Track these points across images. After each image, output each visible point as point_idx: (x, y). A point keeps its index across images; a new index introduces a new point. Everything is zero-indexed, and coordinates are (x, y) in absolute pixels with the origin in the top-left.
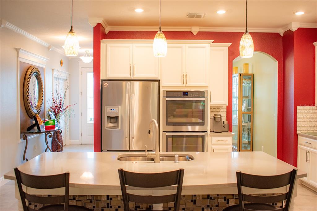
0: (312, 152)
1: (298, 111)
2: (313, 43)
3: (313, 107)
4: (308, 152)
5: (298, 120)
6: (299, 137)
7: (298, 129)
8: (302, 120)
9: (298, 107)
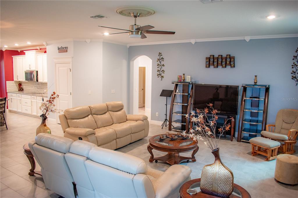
0: (13, 98)
1: (7, 83)
2: (12, 56)
3: (13, 81)
4: (11, 99)
5: (7, 87)
6: (8, 93)
7: (7, 90)
8: (9, 87)
9: (7, 82)
